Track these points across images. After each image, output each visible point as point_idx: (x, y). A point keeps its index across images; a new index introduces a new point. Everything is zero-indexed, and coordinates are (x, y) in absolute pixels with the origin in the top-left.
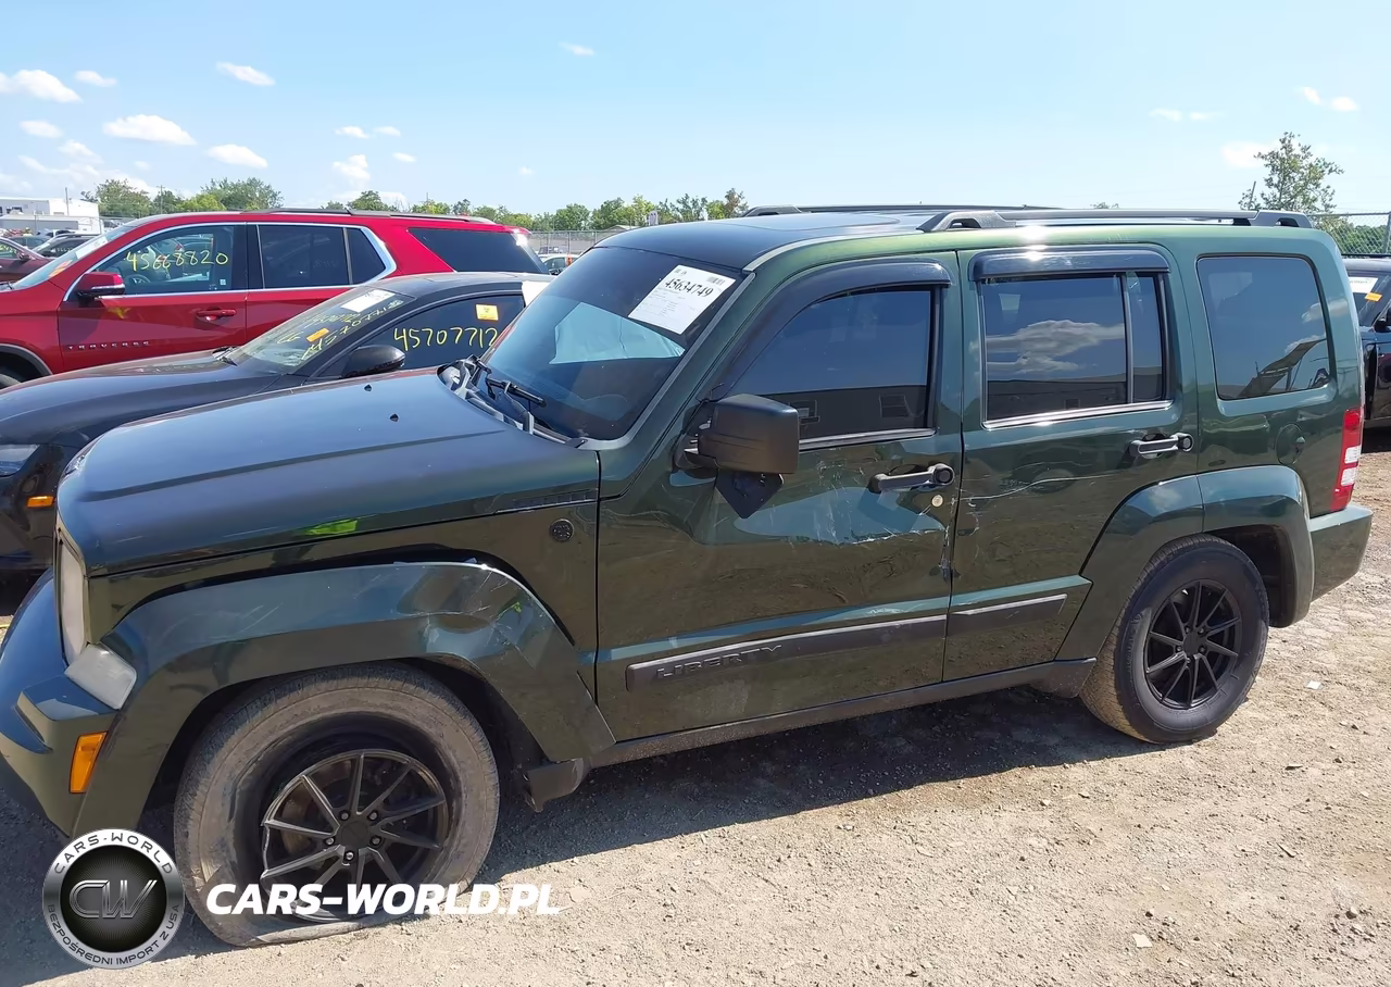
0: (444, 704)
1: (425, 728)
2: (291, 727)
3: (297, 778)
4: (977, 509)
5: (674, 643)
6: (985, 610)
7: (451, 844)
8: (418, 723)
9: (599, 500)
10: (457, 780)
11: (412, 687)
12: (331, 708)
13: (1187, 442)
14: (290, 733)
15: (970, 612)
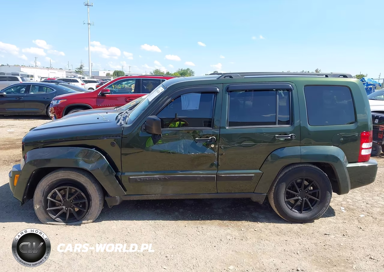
0: (88, 180)
1: (84, 184)
2: (55, 179)
3: (54, 190)
4: (224, 149)
5: (143, 173)
6: (228, 175)
7: (90, 211)
8: (82, 183)
9: (122, 138)
10: (91, 197)
11: (81, 175)
12: (64, 177)
13: (293, 137)
14: (55, 181)
15: (223, 175)
